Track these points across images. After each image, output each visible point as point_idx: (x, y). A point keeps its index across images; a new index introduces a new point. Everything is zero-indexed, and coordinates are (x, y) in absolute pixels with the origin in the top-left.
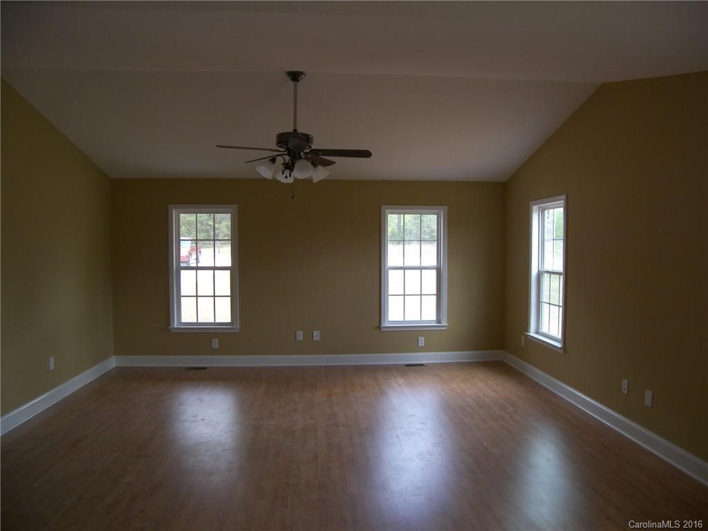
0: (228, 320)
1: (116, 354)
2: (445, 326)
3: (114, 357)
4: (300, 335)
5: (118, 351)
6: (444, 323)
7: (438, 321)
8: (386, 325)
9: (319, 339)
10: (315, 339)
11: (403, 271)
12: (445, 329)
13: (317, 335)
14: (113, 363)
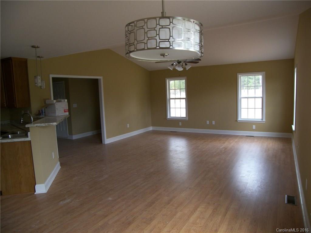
0: (185, 116)
1: (152, 126)
2: (264, 121)
3: (151, 127)
4: (208, 122)
5: (153, 125)
6: (264, 120)
7: (262, 119)
8: (239, 120)
9: (214, 124)
10: (213, 124)
11: (247, 99)
12: (265, 122)
13: (214, 123)
14: (151, 128)
